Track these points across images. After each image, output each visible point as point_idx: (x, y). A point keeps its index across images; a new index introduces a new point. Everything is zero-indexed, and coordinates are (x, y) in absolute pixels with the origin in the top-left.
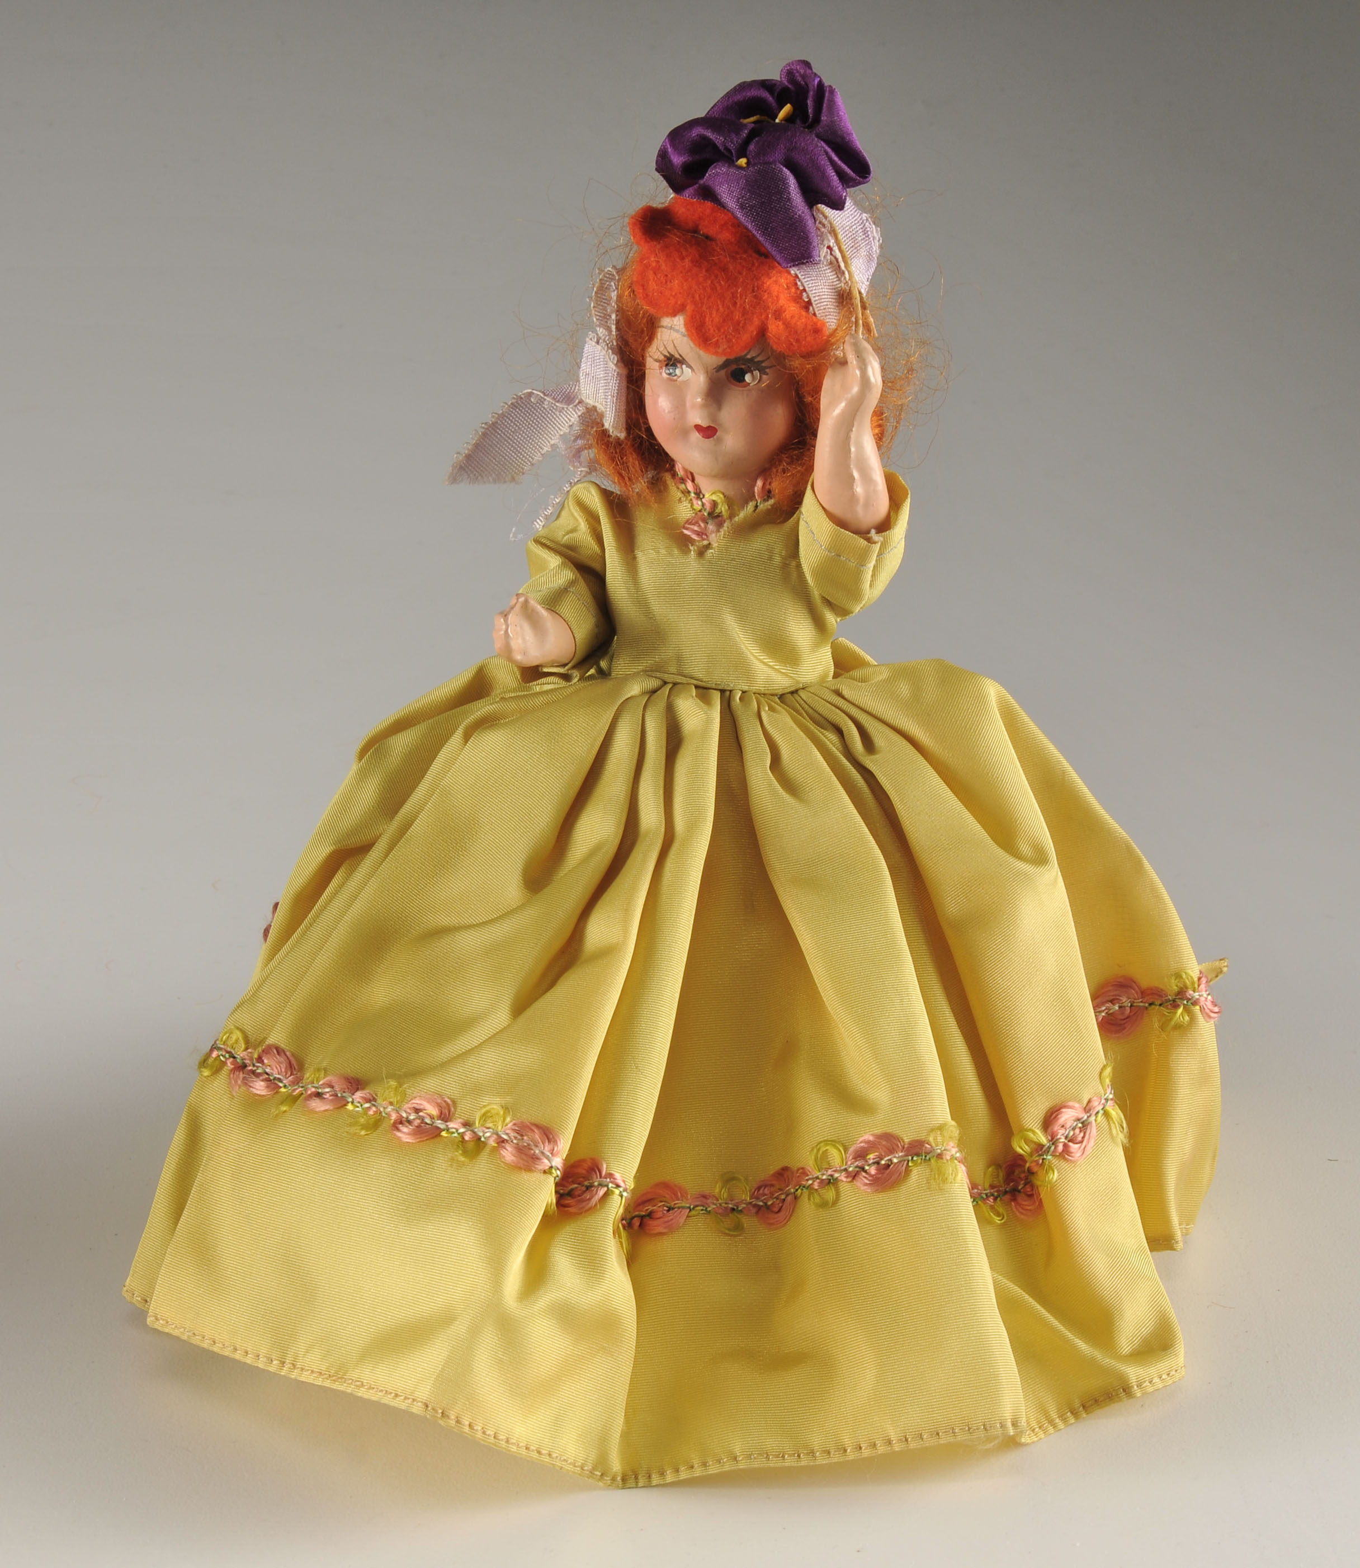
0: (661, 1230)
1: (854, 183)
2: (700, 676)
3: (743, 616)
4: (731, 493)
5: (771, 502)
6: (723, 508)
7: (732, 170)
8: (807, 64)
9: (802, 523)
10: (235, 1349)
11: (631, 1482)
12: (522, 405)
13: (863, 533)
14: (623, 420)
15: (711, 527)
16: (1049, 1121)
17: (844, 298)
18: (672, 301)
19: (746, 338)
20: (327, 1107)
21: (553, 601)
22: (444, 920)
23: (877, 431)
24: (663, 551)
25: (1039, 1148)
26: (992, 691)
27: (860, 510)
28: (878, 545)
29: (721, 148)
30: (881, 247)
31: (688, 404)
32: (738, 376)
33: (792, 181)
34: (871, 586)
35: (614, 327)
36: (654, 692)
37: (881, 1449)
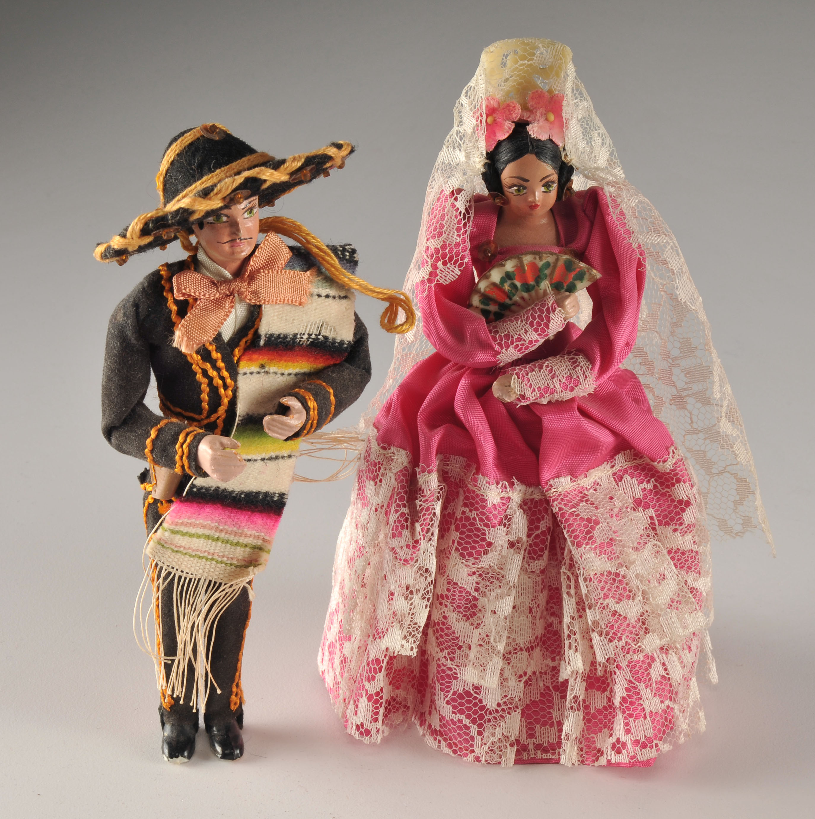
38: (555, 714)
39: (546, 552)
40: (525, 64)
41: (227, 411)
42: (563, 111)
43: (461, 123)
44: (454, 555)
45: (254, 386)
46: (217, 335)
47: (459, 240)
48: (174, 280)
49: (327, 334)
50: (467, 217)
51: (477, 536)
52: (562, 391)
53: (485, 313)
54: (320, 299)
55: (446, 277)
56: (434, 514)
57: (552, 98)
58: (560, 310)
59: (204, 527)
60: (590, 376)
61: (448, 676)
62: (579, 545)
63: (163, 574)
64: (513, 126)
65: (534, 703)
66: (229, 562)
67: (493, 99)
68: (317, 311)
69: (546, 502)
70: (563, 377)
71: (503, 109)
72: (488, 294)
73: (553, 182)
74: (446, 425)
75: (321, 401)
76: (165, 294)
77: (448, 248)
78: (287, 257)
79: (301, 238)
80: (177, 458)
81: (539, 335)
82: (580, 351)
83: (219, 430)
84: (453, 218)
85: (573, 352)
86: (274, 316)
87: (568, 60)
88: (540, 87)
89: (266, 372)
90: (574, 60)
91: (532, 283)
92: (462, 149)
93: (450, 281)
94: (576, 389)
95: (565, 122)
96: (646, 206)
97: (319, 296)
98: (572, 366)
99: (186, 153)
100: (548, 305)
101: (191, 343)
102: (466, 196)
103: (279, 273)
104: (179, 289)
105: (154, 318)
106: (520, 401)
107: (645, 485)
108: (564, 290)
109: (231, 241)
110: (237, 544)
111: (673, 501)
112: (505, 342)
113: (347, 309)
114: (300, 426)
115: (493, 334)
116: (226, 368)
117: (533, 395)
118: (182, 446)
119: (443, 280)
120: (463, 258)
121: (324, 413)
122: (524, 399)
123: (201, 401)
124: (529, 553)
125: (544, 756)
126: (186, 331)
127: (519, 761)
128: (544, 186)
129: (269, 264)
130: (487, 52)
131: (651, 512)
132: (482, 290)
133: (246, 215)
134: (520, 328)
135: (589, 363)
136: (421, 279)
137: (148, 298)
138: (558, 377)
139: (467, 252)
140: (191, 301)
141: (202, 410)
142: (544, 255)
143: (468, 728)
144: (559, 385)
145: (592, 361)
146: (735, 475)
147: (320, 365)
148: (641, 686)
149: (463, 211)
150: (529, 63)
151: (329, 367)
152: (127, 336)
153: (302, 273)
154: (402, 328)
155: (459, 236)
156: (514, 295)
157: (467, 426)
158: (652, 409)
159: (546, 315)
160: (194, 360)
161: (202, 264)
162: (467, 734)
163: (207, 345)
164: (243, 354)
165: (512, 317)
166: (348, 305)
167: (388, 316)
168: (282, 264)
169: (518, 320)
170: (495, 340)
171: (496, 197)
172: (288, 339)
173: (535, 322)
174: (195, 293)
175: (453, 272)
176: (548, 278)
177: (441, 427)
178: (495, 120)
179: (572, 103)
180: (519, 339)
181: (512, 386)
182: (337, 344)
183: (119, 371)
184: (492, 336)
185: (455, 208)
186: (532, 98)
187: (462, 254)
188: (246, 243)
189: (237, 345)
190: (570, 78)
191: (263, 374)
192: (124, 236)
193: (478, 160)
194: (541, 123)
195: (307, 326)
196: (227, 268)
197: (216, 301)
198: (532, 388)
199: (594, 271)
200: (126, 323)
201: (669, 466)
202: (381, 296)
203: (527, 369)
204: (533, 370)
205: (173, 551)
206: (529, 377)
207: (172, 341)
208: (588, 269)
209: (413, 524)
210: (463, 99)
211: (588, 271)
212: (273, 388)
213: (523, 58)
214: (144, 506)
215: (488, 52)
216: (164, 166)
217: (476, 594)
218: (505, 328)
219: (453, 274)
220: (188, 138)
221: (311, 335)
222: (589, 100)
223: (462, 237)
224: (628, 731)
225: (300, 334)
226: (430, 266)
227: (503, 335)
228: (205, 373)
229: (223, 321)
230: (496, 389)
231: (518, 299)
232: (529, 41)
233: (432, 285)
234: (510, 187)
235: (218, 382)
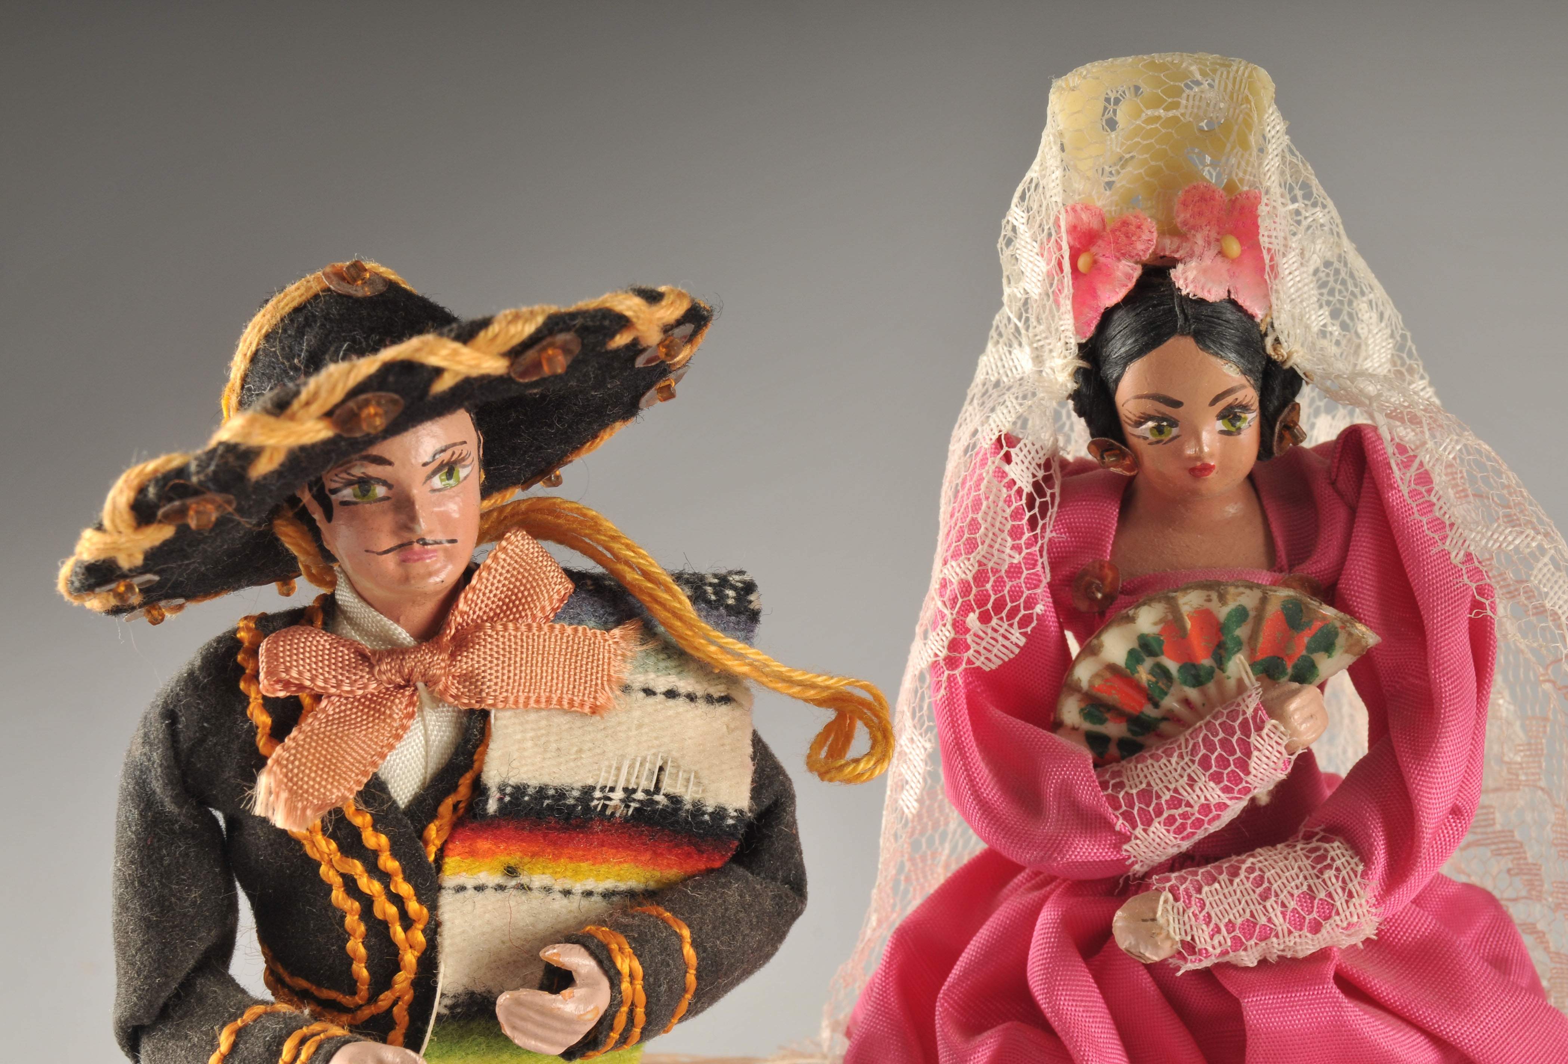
40: (1159, 118)
41: (416, 984)
42: (1262, 231)
43: (1017, 276)
45: (489, 922)
46: (367, 785)
47: (1017, 559)
48: (263, 649)
49: (678, 790)
50: (1037, 504)
52: (1290, 932)
53: (1096, 741)
54: (651, 700)
55: (989, 651)
57: (1233, 202)
58: (1275, 727)
60: (1361, 892)
64: (1137, 273)
67: (1087, 208)
68: (645, 730)
70: (1292, 895)
71: (1113, 231)
72: (1099, 694)
73: (1245, 408)
74: (1007, 1024)
75: (654, 956)
76: (242, 686)
77: (992, 579)
78: (558, 592)
79: (600, 549)
81: (1226, 790)
82: (1333, 831)
83: (398, 1033)
84: (1001, 504)
85: (1317, 833)
86: (523, 740)
87: (1266, 103)
88: (1204, 178)
89: (524, 888)
90: (1282, 102)
91: (1207, 662)
92: (1024, 340)
93: (1000, 662)
94: (1327, 926)
95: (1267, 258)
96: (1484, 459)
97: (649, 692)
98: (1313, 868)
99: (285, 331)
100: (1244, 713)
101: (300, 805)
102: (1033, 452)
103: (535, 630)
105: (215, 745)
106: (1185, 959)
108: (1286, 678)
109: (401, 546)
112: (1140, 809)
113: (730, 730)
114: (595, 1018)
115: (1110, 791)
116: (404, 871)
117: (1216, 942)
119: (982, 659)
120: (1030, 603)
121: (664, 988)
122: (1194, 953)
123: (349, 961)
126: (286, 776)
128: (1221, 416)
129: (509, 610)
130: (1061, 89)
132: (1085, 685)
133: (437, 482)
134: (1176, 775)
135: (1356, 859)
136: (932, 659)
137: (200, 697)
138: (1277, 895)
139: (1042, 590)
140: (306, 701)
141: (356, 982)
142: (1232, 590)
144: (1280, 916)
145: (1365, 857)
147: (673, 873)
149: (1028, 489)
150: (1170, 114)
151: (691, 877)
152: (154, 792)
153: (598, 632)
154: (854, 769)
155: (1017, 548)
156: (1164, 694)
157: (1055, 1024)
158: (1545, 983)
159: (1239, 739)
160: (321, 853)
161: (344, 613)
163: (350, 811)
164: (452, 838)
165: (1157, 749)
166: (733, 719)
167: (828, 743)
168: (543, 609)
169: (1171, 755)
170: (1117, 807)
171: (1106, 450)
172: (571, 802)
173: (1213, 757)
174: (313, 679)
175: (1007, 638)
176: (1245, 648)
177: (993, 1030)
178: (1095, 262)
179: (1282, 211)
180: (1176, 803)
181: (1161, 920)
182: (707, 817)
183: (141, 884)
184: (1108, 796)
185: (1006, 480)
186: (1186, 205)
187: (1026, 593)
188: (441, 554)
189: (433, 815)
190: (1273, 148)
191: (514, 892)
193: (1060, 363)
194: (1207, 262)
195: (619, 769)
196: (401, 621)
197: (370, 700)
198: (1212, 925)
199: (1361, 629)
200: (149, 760)
202: (811, 693)
203: (1199, 878)
204: (1215, 880)
206: (1203, 896)
207: (251, 800)
208: (1344, 622)
210: (1016, 215)
211: (1343, 628)
212: (541, 926)
213: (1156, 103)
215: (1063, 89)
218: (1142, 775)
219: (1007, 643)
220: (293, 296)
221: (634, 791)
222: (1330, 203)
223: (1025, 551)
225: (602, 789)
226: (949, 626)
227: (1134, 791)
228: (350, 885)
229: (386, 750)
230: (1123, 929)
231: (1176, 706)
232: (1168, 58)
233: (957, 672)
234: (1138, 424)
235: (386, 909)
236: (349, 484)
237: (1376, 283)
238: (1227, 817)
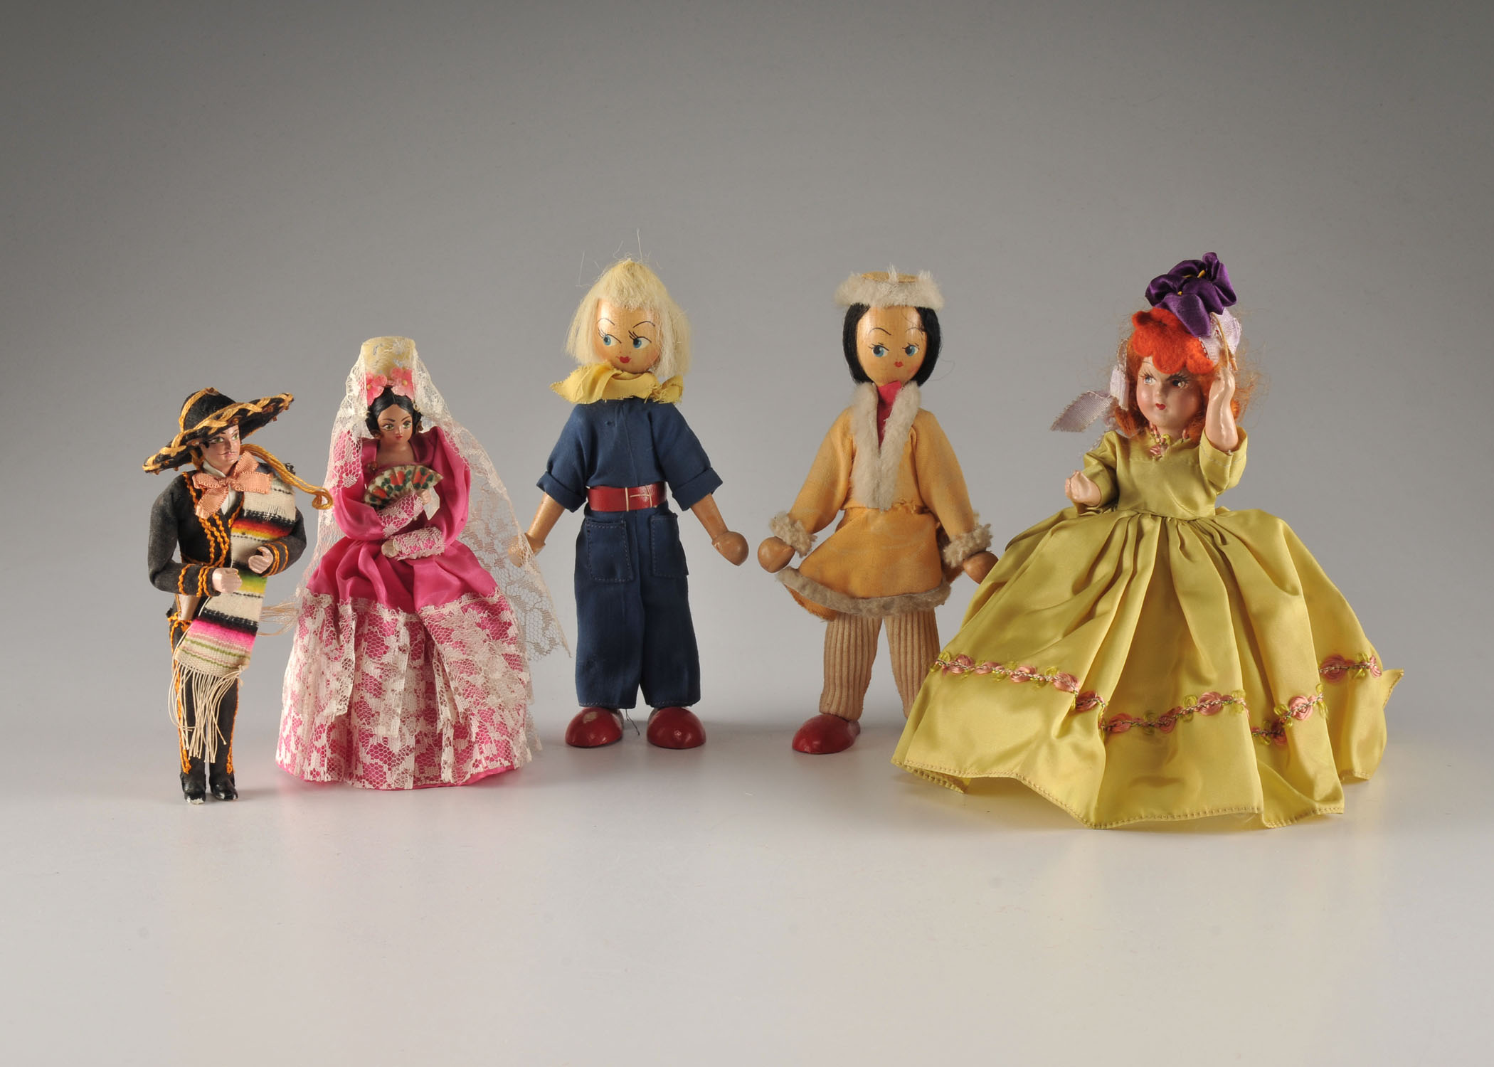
0: (1119, 730)
1: (1229, 305)
2: (1153, 511)
3: (1174, 487)
4: (1172, 435)
5: (1189, 439)
6: (1168, 442)
7: (1176, 297)
8: (1214, 254)
9: (1200, 447)
10: (941, 768)
11: (1099, 827)
12: (1086, 397)
13: (1225, 452)
14: (1127, 403)
15: (1162, 449)
16: (1291, 702)
17: (1222, 353)
18: (1147, 351)
19: (1177, 366)
20: (984, 672)
21: (1093, 477)
22: (1038, 607)
23: (1235, 410)
24: (1141, 459)
25: (1286, 713)
26: (1281, 524)
27: (1224, 442)
28: (1232, 457)
29: (1172, 287)
30: (1241, 332)
31: (1154, 395)
32: (1175, 384)
33: (1200, 303)
34: (1230, 476)
35: (1125, 364)
36: (1133, 516)
37: (1202, 815)
38: (436, 760)
39: (423, 655)
40: (388, 352)
41: (225, 559)
42: (413, 379)
43: (351, 391)
44: (366, 656)
45: (240, 545)
46: (219, 510)
47: (355, 460)
48: (193, 478)
49: (280, 515)
50: (359, 447)
51: (378, 643)
52: (424, 549)
53: (375, 505)
54: (276, 492)
55: (348, 483)
56: (351, 628)
57: (405, 372)
58: (419, 500)
59: (210, 640)
60: (441, 540)
61: (367, 736)
62: (442, 643)
63: (185, 673)
64: (383, 389)
65: (422, 754)
66: (225, 665)
67: (370, 374)
68: (275, 499)
69: (421, 622)
70: (425, 540)
71: (376, 379)
72: (374, 494)
73: (410, 422)
74: (354, 576)
75: (280, 551)
76: (188, 486)
77: (349, 465)
78: (256, 466)
79: (264, 456)
80: (199, 584)
81: (408, 515)
82: (433, 525)
84: (348, 448)
85: (429, 525)
86: (251, 499)
87: (413, 348)
88: (397, 366)
89: (246, 537)
90: (416, 348)
91: (401, 484)
92: (352, 407)
93: (350, 486)
94: (433, 548)
95: (413, 386)
97: (275, 490)
98: (429, 533)
99: (198, 403)
100: (412, 496)
101: (206, 513)
103: (252, 474)
104: (197, 482)
105: (182, 500)
106: (400, 556)
107: (481, 614)
108: (420, 487)
109: (226, 453)
110: (230, 654)
111: (500, 623)
112: (387, 520)
113: (291, 501)
114: (271, 563)
115: (379, 517)
116: (224, 531)
117: (407, 552)
118: (202, 576)
119: (347, 485)
120: (358, 471)
121: (283, 559)
123: (209, 552)
124: (412, 656)
125: (431, 782)
126: (202, 507)
127: (416, 787)
128: (404, 423)
129: (247, 468)
131: (487, 631)
132: (371, 492)
133: (234, 439)
134: (395, 512)
135: (440, 531)
137: (178, 489)
138: (421, 540)
139: (360, 468)
140: (203, 490)
141: (211, 555)
142: (408, 466)
143: (381, 767)
144: (422, 546)
145: (442, 530)
146: (541, 610)
147: (276, 537)
148: (488, 725)
149: (356, 443)
150: (390, 351)
151: (284, 535)
153: (265, 476)
154: (326, 507)
155: (354, 458)
156: (391, 493)
157: (367, 576)
159: (411, 503)
161: (208, 470)
162: (381, 771)
163: (214, 515)
164: (234, 523)
165: (390, 506)
166: (291, 497)
168: (253, 470)
169: (394, 507)
170: (381, 519)
171: (376, 435)
172: (259, 515)
173: (405, 507)
174: (205, 485)
175: (352, 480)
176: (411, 480)
177: (351, 578)
178: (372, 387)
179: (417, 374)
180: (396, 518)
181: (393, 547)
182: (286, 522)
183: (161, 535)
185: (349, 443)
186: (394, 373)
187: (357, 469)
188: (233, 457)
189: (230, 517)
190: (415, 359)
191: (244, 538)
192: (170, 446)
193: (363, 411)
194: (400, 387)
195: (269, 508)
196: (222, 470)
197: (218, 489)
198: (406, 548)
199: (439, 476)
200: (166, 505)
201: (495, 599)
203: (403, 536)
204: (406, 537)
205: (192, 655)
207: (195, 512)
209: (338, 637)
210: (352, 375)
211: (435, 475)
212: (251, 546)
213: (387, 348)
214: (171, 630)
215: (365, 345)
216: (185, 412)
217: (380, 680)
218: (387, 512)
220: (198, 396)
221: (272, 514)
223: (356, 458)
224: (482, 753)
225: (265, 513)
226: (338, 477)
227: (385, 516)
228: (212, 534)
229: (222, 501)
230: (384, 549)
231: (393, 496)
232: (390, 337)
233: (340, 488)
234: (384, 426)
235: (220, 539)
236: (215, 439)
237: (437, 391)
238: (408, 522)
